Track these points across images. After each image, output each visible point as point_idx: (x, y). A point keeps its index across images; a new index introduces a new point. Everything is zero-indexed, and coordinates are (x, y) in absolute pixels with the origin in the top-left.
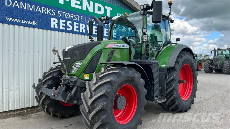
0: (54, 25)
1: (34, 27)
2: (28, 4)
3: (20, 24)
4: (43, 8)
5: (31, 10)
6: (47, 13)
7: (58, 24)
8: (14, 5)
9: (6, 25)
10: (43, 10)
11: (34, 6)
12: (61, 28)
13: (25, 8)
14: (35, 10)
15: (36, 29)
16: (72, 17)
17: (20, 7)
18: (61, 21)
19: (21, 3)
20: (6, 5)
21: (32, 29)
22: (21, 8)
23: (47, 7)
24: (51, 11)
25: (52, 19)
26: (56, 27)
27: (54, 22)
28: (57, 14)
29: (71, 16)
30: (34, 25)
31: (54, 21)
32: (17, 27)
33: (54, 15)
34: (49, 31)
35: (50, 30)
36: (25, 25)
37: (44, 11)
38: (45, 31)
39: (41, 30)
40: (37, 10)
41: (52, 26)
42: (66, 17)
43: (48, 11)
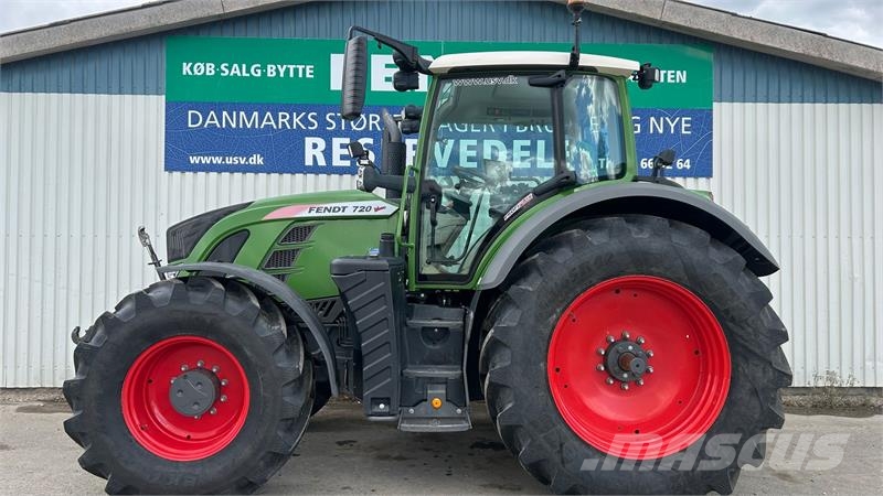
0: (314, 157)
1: (256, 169)
2: (242, 113)
3: (219, 169)
4: (280, 114)
5: (249, 126)
6: (292, 126)
7: (328, 153)
8: (208, 122)
9: (189, 175)
10: (280, 120)
11: (256, 114)
12: (337, 162)
13: (234, 126)
14: (259, 125)
15: (262, 176)
16: (374, 125)
17: (221, 124)
18: (337, 142)
19: (225, 113)
20: (190, 125)
21: (250, 176)
22: (224, 126)
23: (292, 108)
24: (306, 116)
25: (309, 141)
26: (322, 162)
27: (313, 149)
28: (323, 124)
29: (371, 122)
30: (257, 165)
31: (315, 146)
32: (213, 175)
33: (316, 127)
34: (299, 176)
35: (302, 172)
36: (232, 169)
37: (283, 123)
38: (287, 176)
39: (274, 176)
40: (264, 123)
41: (309, 162)
42: (354, 128)
43: (296, 120)
